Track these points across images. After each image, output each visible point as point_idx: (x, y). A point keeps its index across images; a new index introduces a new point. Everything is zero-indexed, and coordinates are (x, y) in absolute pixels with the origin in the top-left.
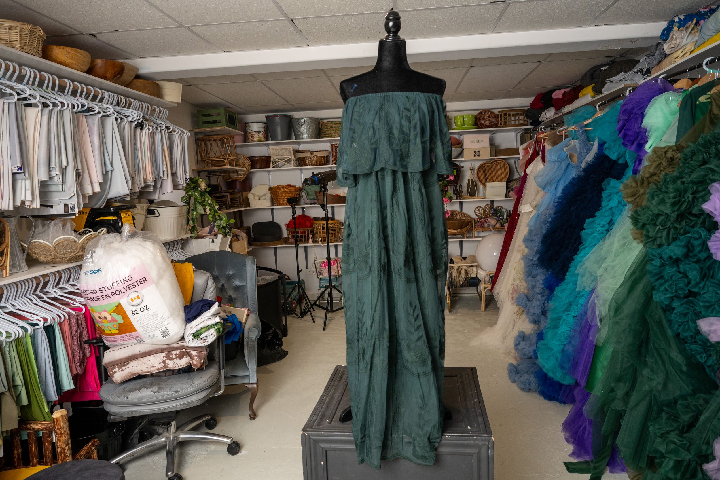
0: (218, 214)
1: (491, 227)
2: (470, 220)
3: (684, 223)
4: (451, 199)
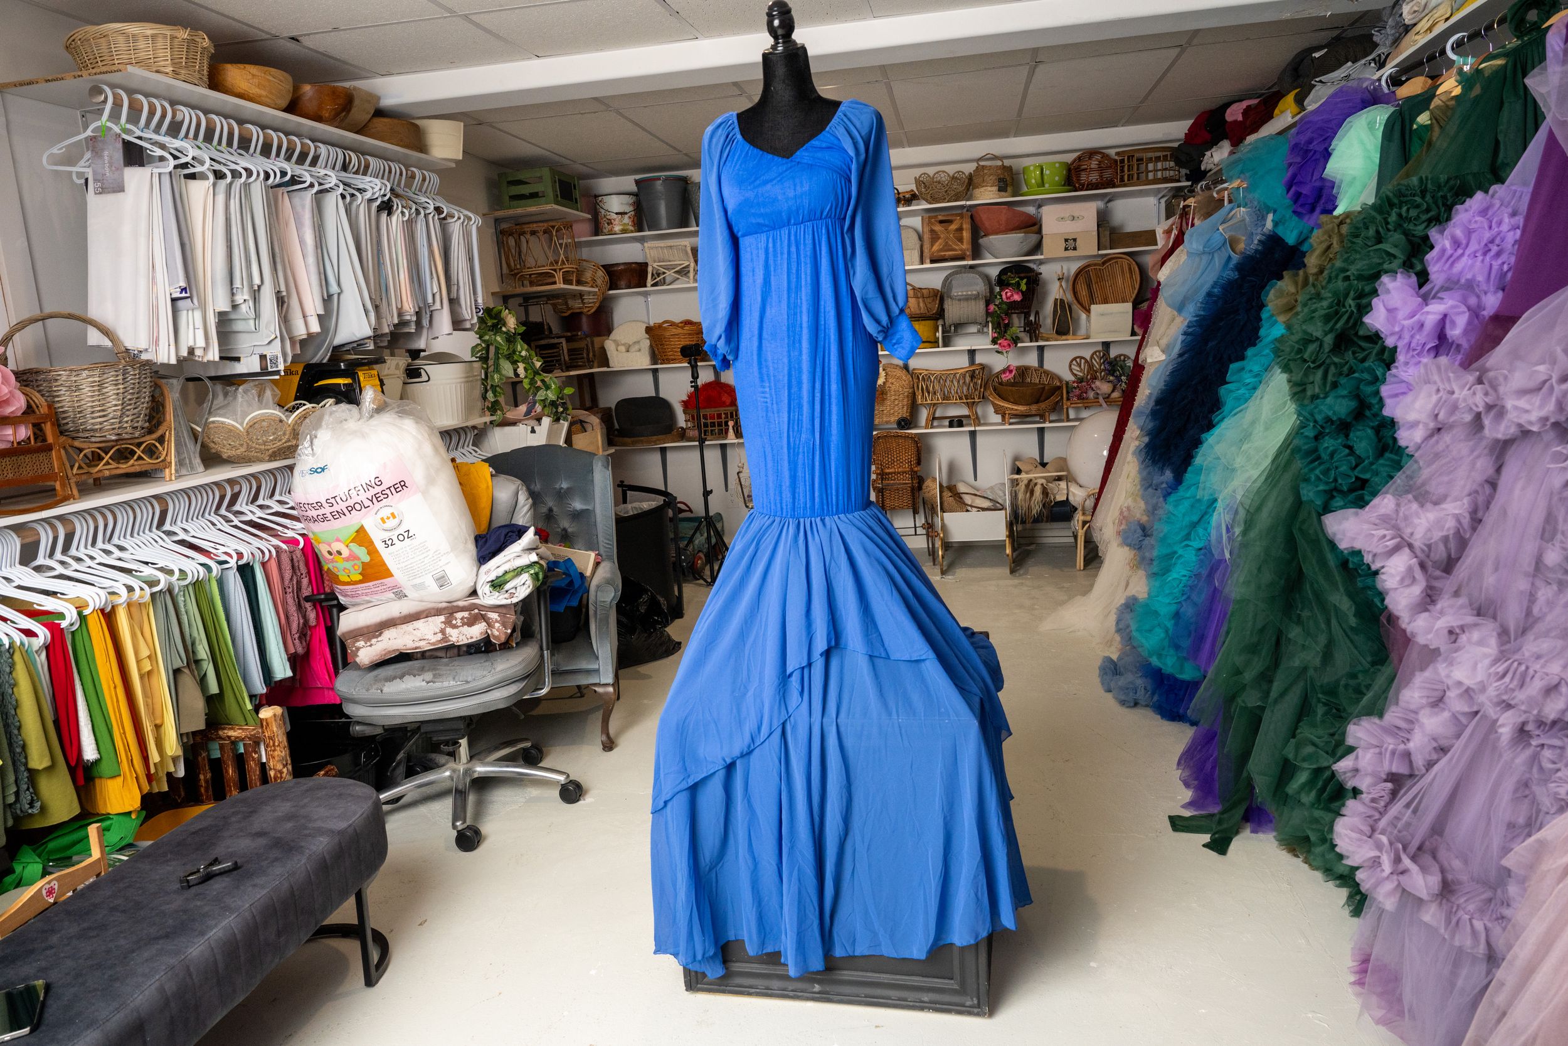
0: (541, 378)
1: (1101, 400)
2: (1058, 384)
3: (1349, 355)
4: (1016, 340)
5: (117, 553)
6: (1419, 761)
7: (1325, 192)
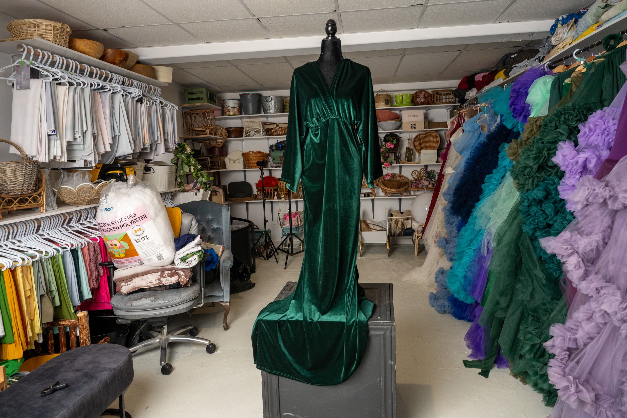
0: (200, 173)
1: (424, 188)
2: (407, 181)
3: (543, 173)
4: (391, 163)
5: (18, 244)
6: (581, 343)
7: (525, 108)
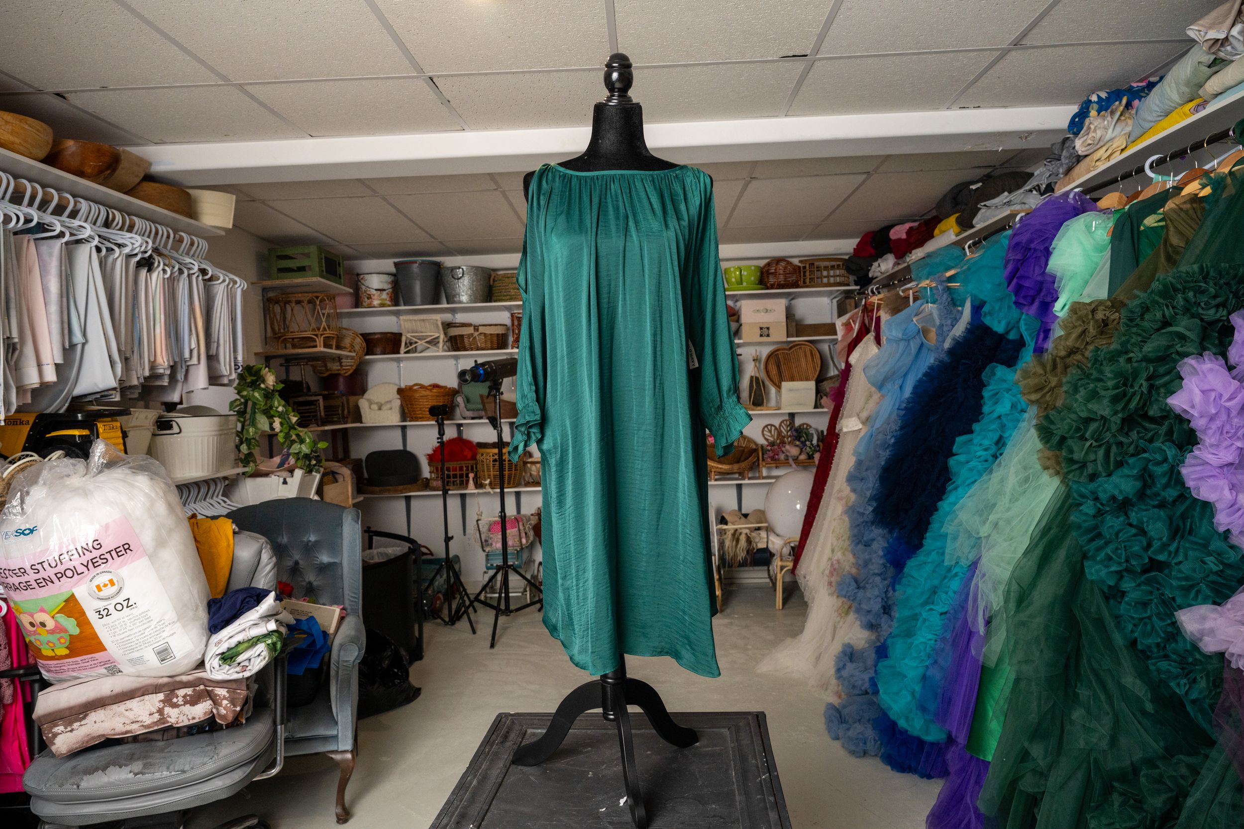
0: (296, 432)
1: (791, 460)
2: (754, 447)
3: (1134, 435)
7: (1046, 286)
